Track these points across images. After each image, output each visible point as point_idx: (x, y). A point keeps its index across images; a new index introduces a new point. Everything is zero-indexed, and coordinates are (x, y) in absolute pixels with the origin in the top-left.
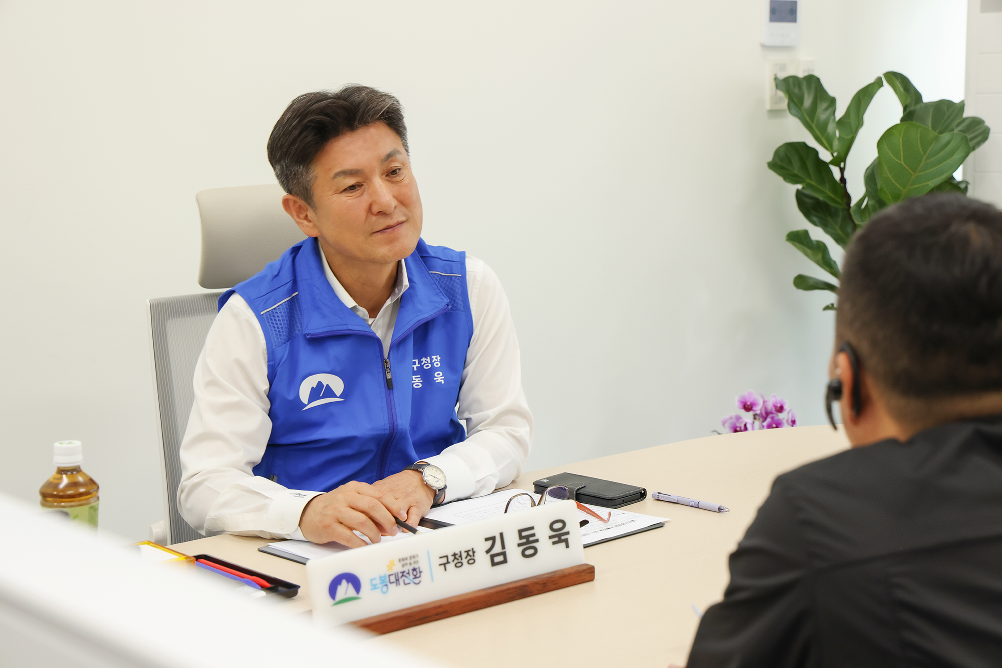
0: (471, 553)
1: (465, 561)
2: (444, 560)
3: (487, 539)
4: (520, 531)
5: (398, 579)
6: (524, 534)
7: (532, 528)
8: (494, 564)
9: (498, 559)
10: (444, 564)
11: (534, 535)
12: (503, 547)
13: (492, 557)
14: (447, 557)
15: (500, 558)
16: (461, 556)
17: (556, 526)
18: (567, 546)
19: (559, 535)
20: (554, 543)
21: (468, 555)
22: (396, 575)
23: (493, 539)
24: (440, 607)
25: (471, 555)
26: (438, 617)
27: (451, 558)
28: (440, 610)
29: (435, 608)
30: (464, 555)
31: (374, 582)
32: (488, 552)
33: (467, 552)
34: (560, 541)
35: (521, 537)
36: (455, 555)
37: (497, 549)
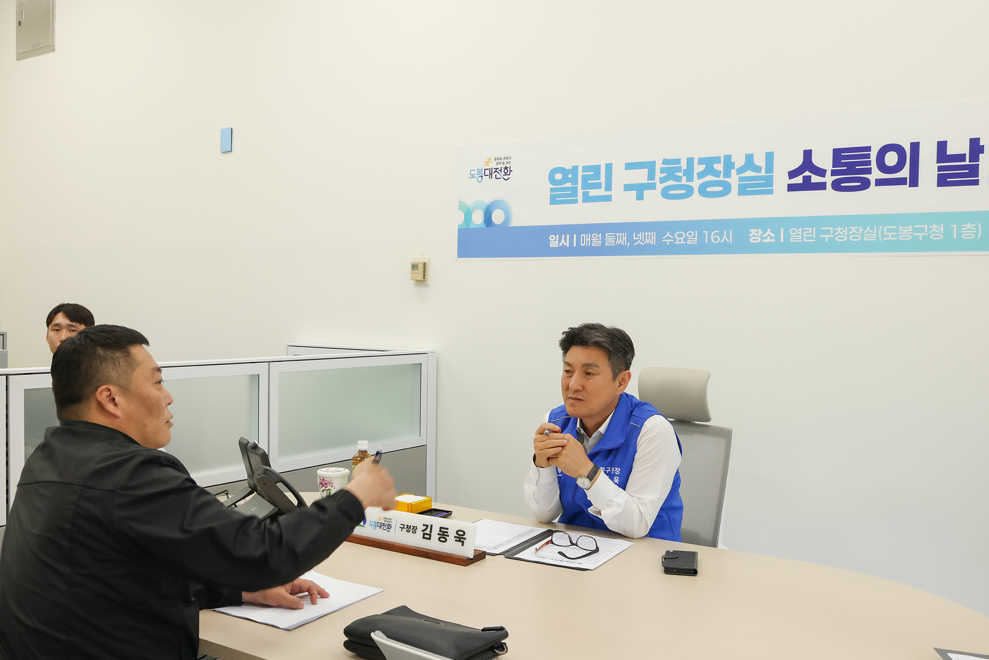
0: (415, 528)
1: (411, 531)
2: (402, 526)
3: (424, 525)
4: (441, 528)
5: (381, 525)
6: (442, 530)
7: (447, 529)
8: (424, 538)
9: (427, 536)
10: (402, 528)
11: (447, 532)
12: (431, 532)
13: (424, 534)
14: (404, 525)
15: (428, 537)
16: (410, 527)
17: (460, 533)
18: (463, 545)
19: (460, 537)
20: (456, 540)
21: (413, 528)
22: (381, 523)
23: (427, 526)
24: (387, 544)
25: (415, 529)
26: (386, 548)
27: (406, 527)
28: (387, 545)
29: (385, 543)
30: (412, 528)
31: (371, 523)
32: (423, 531)
33: (414, 527)
34: (459, 541)
35: (440, 531)
36: (407, 526)
37: (428, 531)
